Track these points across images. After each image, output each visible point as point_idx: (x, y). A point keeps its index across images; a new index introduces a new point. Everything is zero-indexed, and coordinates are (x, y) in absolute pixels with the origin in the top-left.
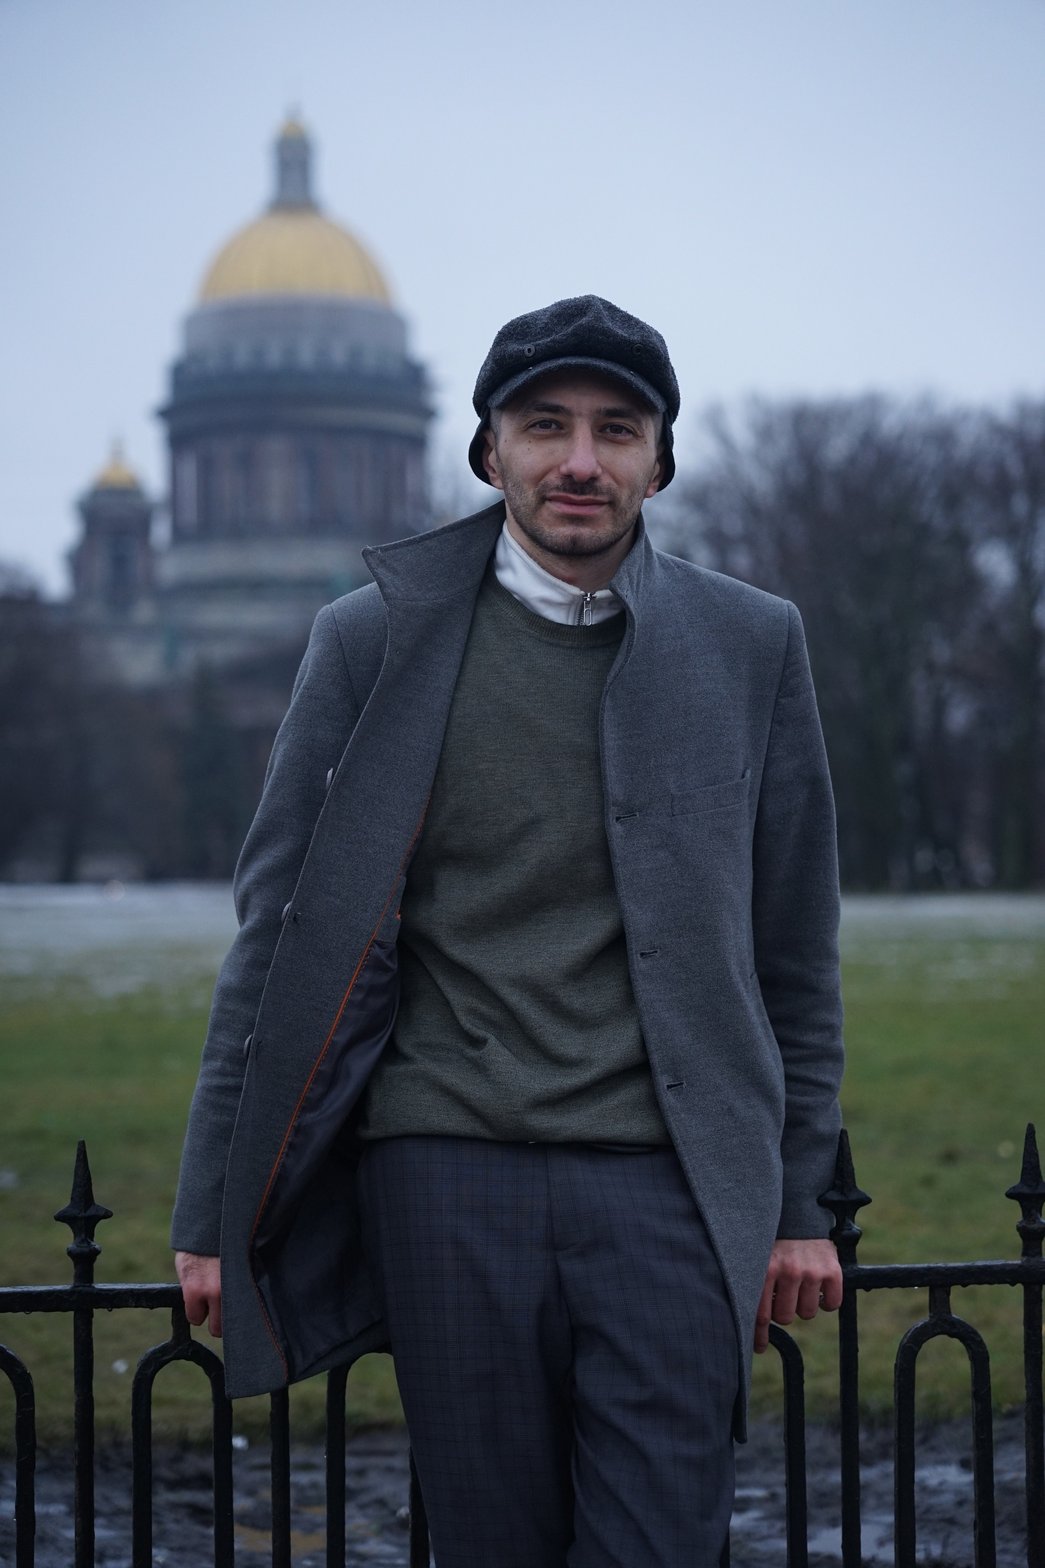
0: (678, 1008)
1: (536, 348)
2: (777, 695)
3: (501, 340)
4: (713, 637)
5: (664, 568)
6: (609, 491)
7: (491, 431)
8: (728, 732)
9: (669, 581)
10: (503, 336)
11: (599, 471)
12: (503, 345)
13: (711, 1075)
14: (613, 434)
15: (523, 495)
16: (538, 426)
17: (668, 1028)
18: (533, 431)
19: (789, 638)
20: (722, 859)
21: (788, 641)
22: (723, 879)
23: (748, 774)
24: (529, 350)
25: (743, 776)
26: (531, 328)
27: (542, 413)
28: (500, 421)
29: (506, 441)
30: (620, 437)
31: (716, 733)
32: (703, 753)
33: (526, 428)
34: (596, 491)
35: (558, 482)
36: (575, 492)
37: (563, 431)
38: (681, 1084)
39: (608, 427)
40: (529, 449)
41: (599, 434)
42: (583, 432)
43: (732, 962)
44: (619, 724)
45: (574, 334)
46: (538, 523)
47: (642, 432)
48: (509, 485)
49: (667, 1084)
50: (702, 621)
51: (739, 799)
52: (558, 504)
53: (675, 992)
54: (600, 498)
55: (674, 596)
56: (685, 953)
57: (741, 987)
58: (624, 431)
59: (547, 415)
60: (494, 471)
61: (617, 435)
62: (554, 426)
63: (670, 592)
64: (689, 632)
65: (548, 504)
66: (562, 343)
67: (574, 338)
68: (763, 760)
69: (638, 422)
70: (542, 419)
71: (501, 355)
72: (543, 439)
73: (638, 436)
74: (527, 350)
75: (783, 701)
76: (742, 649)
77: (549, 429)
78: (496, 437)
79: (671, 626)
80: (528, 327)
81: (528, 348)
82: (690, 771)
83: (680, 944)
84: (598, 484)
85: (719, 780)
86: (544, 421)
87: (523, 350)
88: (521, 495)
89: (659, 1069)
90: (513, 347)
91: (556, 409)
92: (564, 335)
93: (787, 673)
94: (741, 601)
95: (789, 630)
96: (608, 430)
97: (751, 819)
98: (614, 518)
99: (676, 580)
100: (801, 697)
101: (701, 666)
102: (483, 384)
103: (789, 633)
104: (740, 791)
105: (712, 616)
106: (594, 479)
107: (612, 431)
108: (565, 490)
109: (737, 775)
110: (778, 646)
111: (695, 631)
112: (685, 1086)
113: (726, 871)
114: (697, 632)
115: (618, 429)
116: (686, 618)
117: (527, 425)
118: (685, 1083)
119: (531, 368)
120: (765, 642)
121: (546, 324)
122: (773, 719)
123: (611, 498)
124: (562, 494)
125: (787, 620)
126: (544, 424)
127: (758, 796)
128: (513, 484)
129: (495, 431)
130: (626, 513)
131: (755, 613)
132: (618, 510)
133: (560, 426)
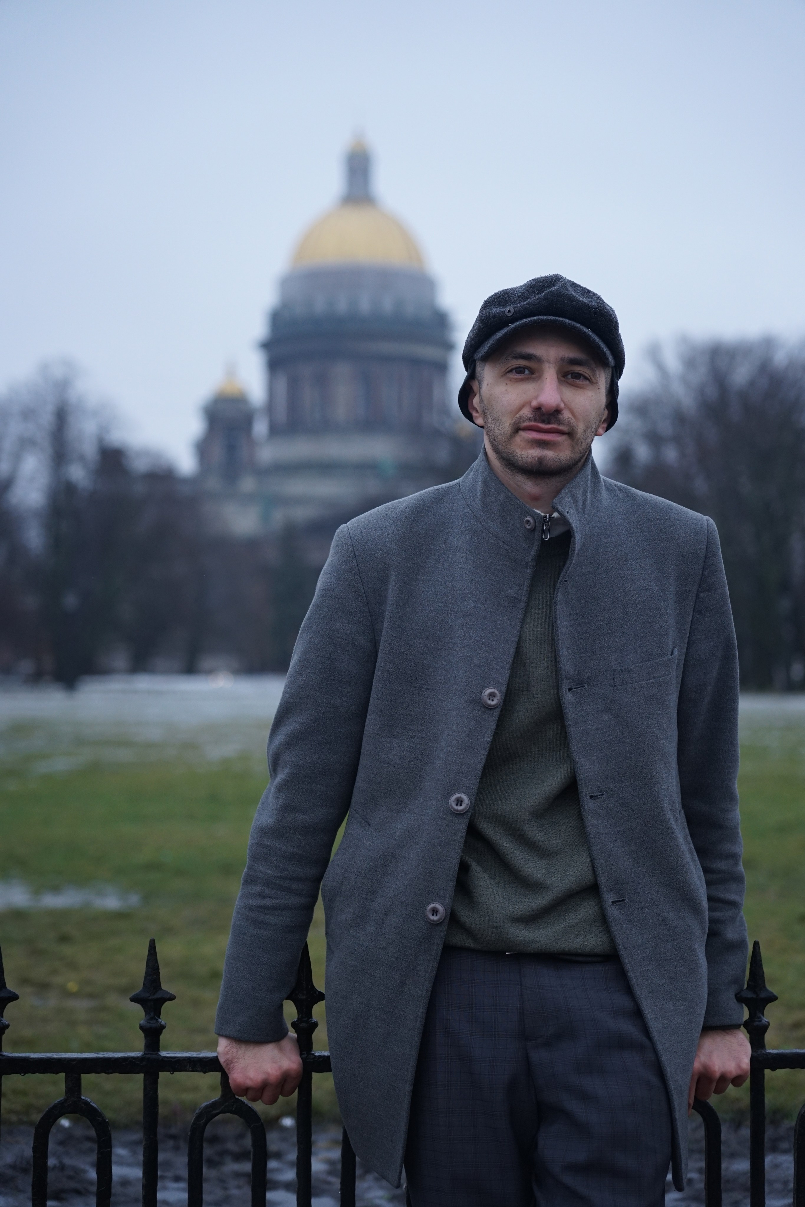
0: (622, 839)
1: (514, 310)
2: (698, 590)
3: (487, 306)
4: (647, 545)
5: (608, 491)
6: (569, 424)
7: (476, 379)
8: (659, 619)
9: (613, 501)
10: (488, 303)
11: (562, 405)
12: (488, 309)
13: (648, 892)
14: (573, 380)
15: (501, 426)
16: (514, 371)
17: (613, 855)
18: (510, 375)
19: (707, 545)
20: (657, 720)
21: (707, 548)
22: (657, 736)
23: (676, 652)
24: (509, 311)
25: (672, 654)
26: (511, 297)
27: (519, 360)
28: (483, 370)
29: (488, 385)
30: (579, 382)
31: (649, 621)
32: (638, 637)
33: (504, 373)
34: (559, 422)
35: (530, 415)
36: (543, 422)
37: (534, 376)
38: (624, 900)
39: (570, 374)
40: (506, 390)
41: (563, 379)
42: (550, 375)
43: (665, 802)
44: (570, 614)
45: (545, 298)
46: (512, 447)
47: (596, 380)
48: (490, 420)
49: (612, 900)
50: (639, 532)
51: (669, 672)
52: (530, 432)
53: (619, 826)
54: (561, 428)
55: (617, 513)
56: (626, 795)
57: (672, 822)
58: (582, 378)
59: (522, 363)
60: (477, 411)
61: (576, 380)
62: (527, 372)
63: (613, 509)
64: (628, 541)
65: (521, 433)
66: (535, 305)
67: (545, 301)
68: (686, 641)
69: (594, 371)
70: (518, 366)
71: (486, 316)
72: (517, 382)
73: (593, 382)
74: (507, 311)
75: (702, 595)
76: (670, 554)
77: (523, 375)
78: (480, 384)
79: (613, 536)
80: (509, 296)
81: (508, 309)
82: (628, 651)
83: (623, 788)
84: (561, 416)
85: (652, 658)
86: (519, 367)
87: (505, 312)
88: (499, 426)
89: (605, 889)
90: (496, 310)
91: (529, 357)
92: (537, 299)
93: (706, 573)
94: (670, 516)
95: (708, 539)
96: (569, 376)
97: (677, 688)
98: (573, 447)
99: (618, 500)
100: (716, 592)
101: (637, 568)
102: (471, 341)
103: (707, 541)
104: (670, 665)
105: (646, 528)
106: (557, 411)
107: (572, 378)
108: (535, 420)
109: (668, 653)
110: (699, 552)
111: (633, 540)
112: (627, 902)
113: (659, 729)
114: (634, 541)
115: (577, 376)
116: (626, 530)
117: (505, 371)
118: (627, 900)
119: (510, 324)
120: (688, 548)
121: (523, 293)
122: (694, 609)
123: (570, 429)
124: (533, 423)
125: (706, 532)
126: (520, 370)
127: (682, 670)
128: (493, 418)
129: (479, 379)
130: (582, 443)
131: (680, 526)
132: (576, 440)
133: (532, 372)
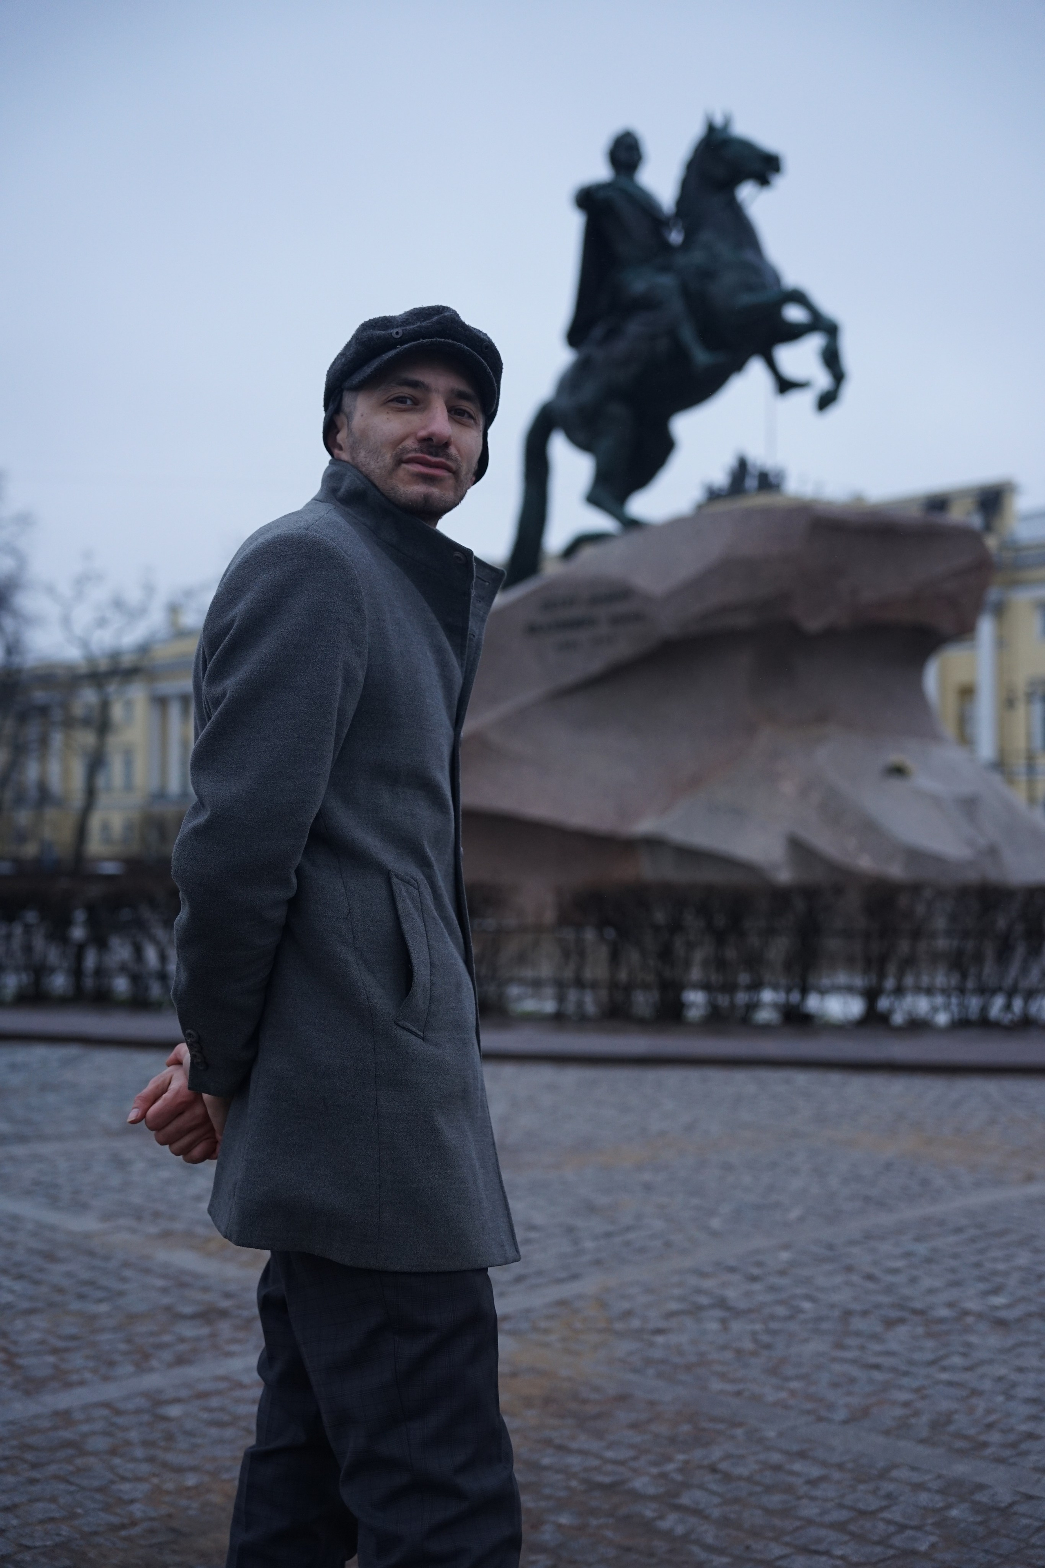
1: (403, 332)
6: (456, 461)
11: (450, 439)
12: (368, 331)
16: (396, 400)
18: (391, 404)
24: (398, 333)
26: (390, 323)
27: (404, 387)
29: (362, 415)
30: (464, 419)
33: (384, 402)
34: (448, 457)
35: (416, 445)
36: (431, 454)
39: (457, 409)
40: (388, 420)
45: (439, 322)
46: (393, 482)
47: (479, 421)
48: (362, 454)
52: (415, 465)
54: (449, 463)
58: (466, 415)
65: (405, 465)
66: (427, 328)
67: (438, 325)
70: (401, 394)
71: (368, 338)
73: (477, 423)
74: (394, 334)
77: (406, 405)
78: (349, 416)
80: (387, 322)
81: (396, 331)
84: (448, 450)
87: (390, 334)
88: (378, 459)
90: (380, 332)
92: (429, 323)
106: (446, 444)
107: (459, 414)
108: (422, 452)
115: (464, 413)
119: (399, 346)
121: (407, 320)
123: (457, 467)
124: (419, 455)
128: (367, 452)
129: (348, 412)
133: (416, 402)
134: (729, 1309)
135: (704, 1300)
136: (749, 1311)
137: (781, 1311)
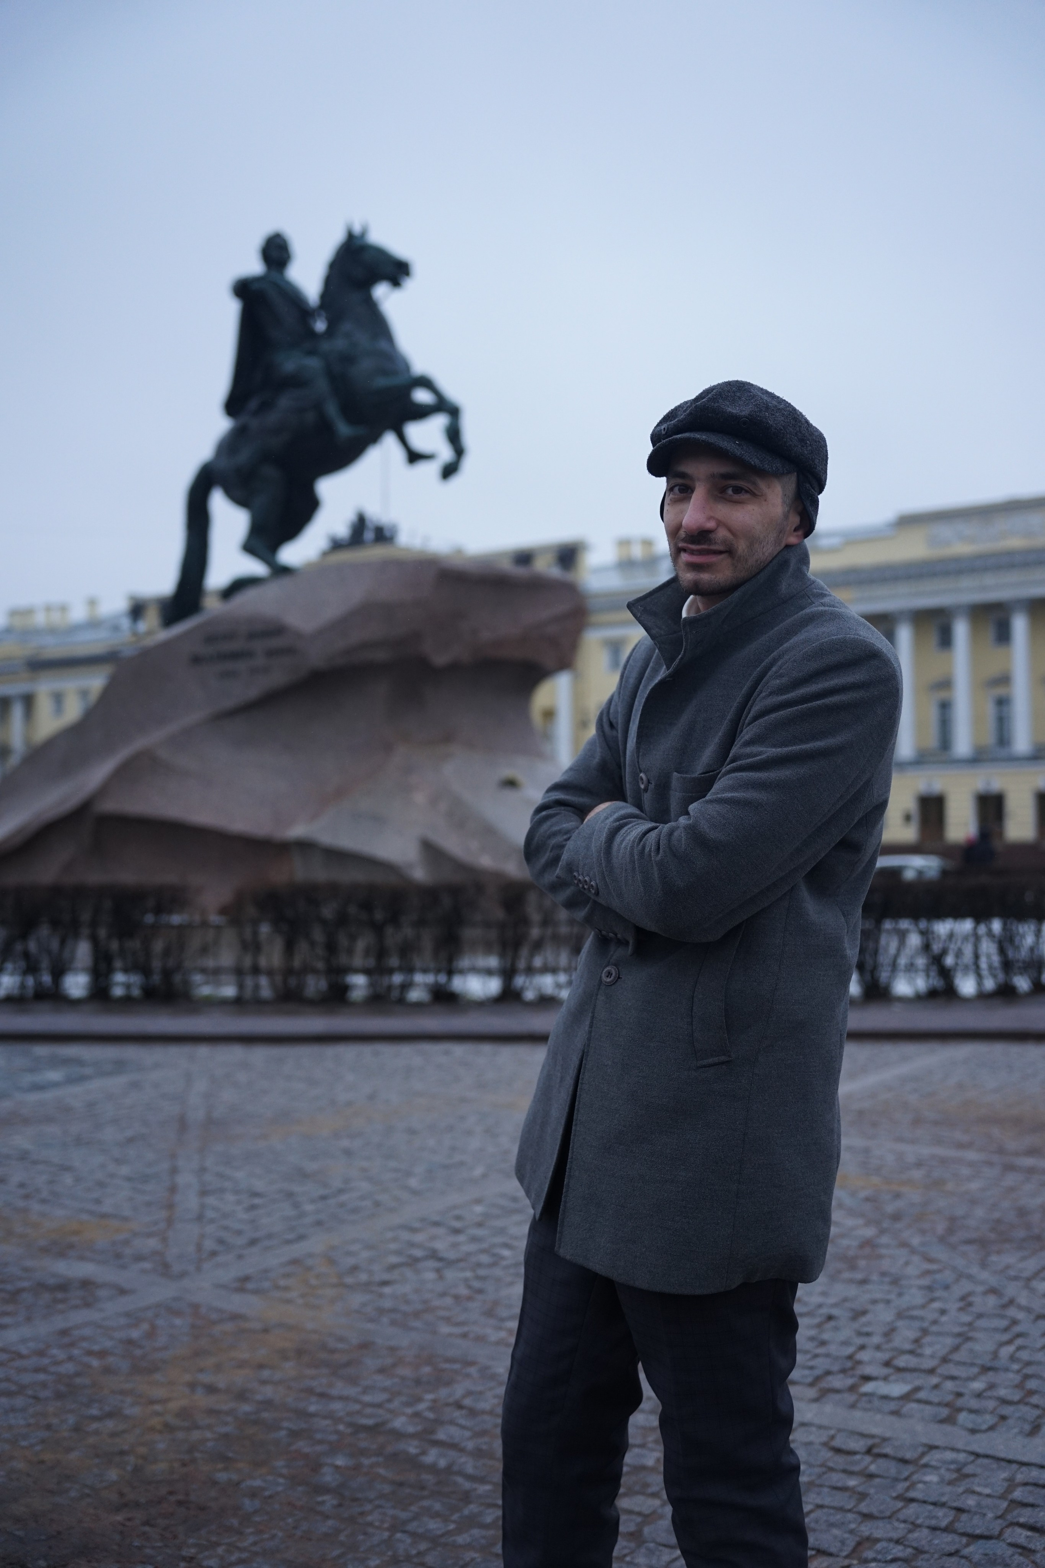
134: (441, 1259)
135: (418, 1253)
136: (459, 1260)
137: (485, 1259)
